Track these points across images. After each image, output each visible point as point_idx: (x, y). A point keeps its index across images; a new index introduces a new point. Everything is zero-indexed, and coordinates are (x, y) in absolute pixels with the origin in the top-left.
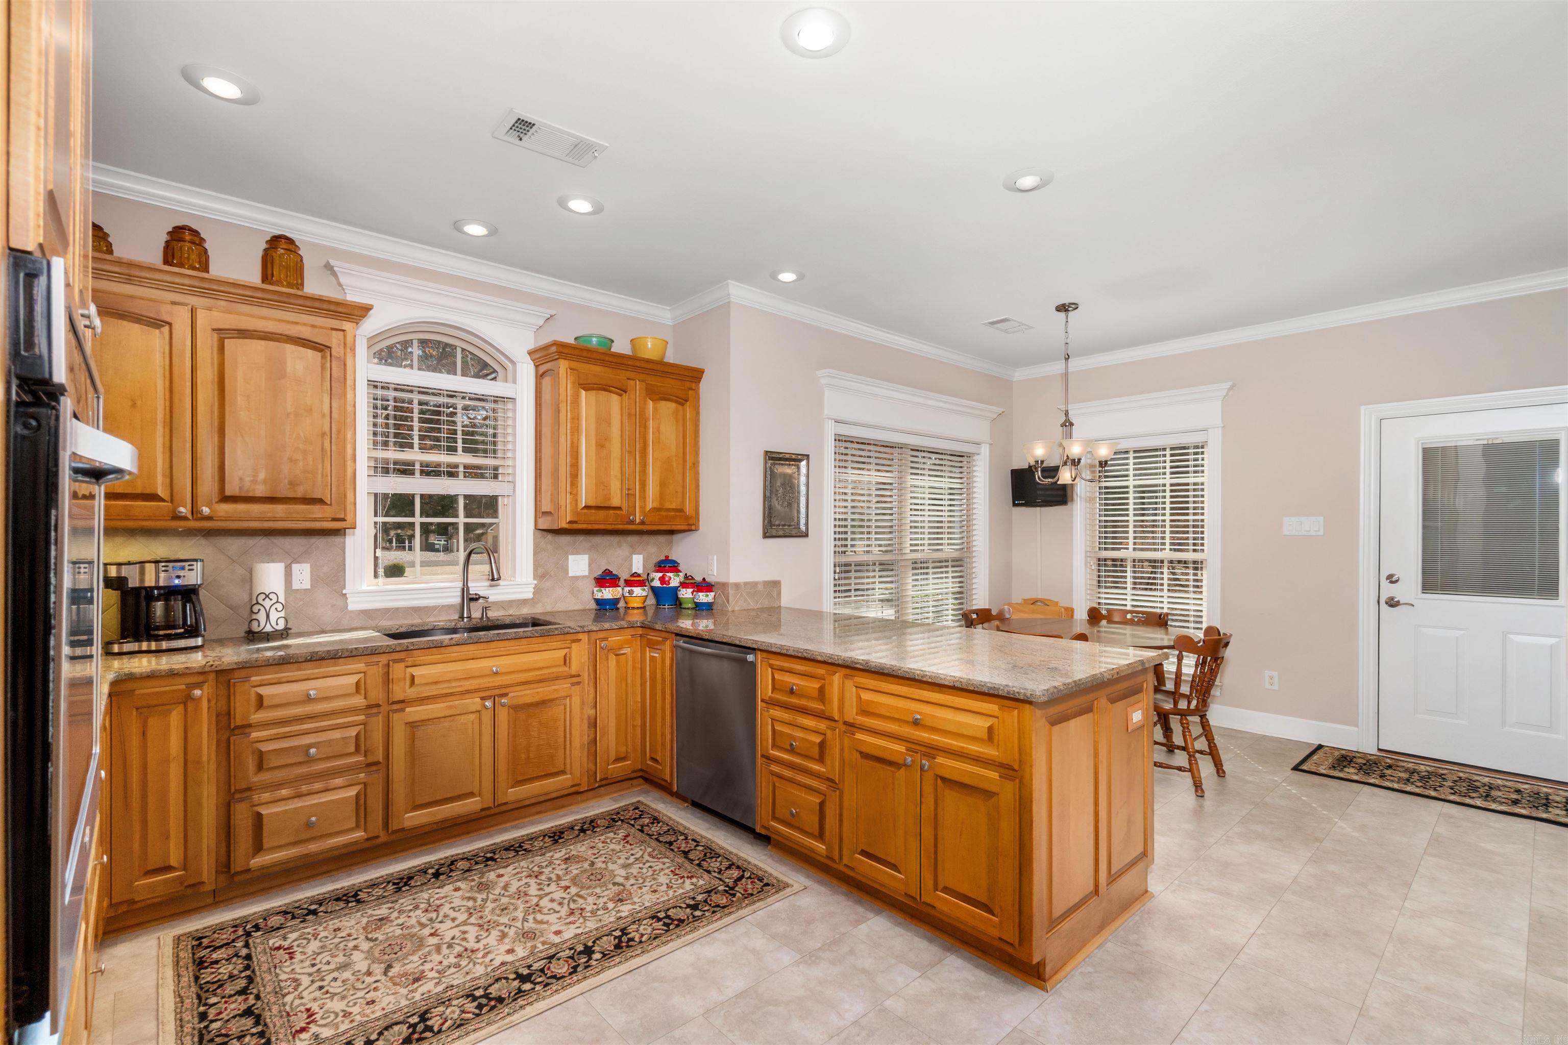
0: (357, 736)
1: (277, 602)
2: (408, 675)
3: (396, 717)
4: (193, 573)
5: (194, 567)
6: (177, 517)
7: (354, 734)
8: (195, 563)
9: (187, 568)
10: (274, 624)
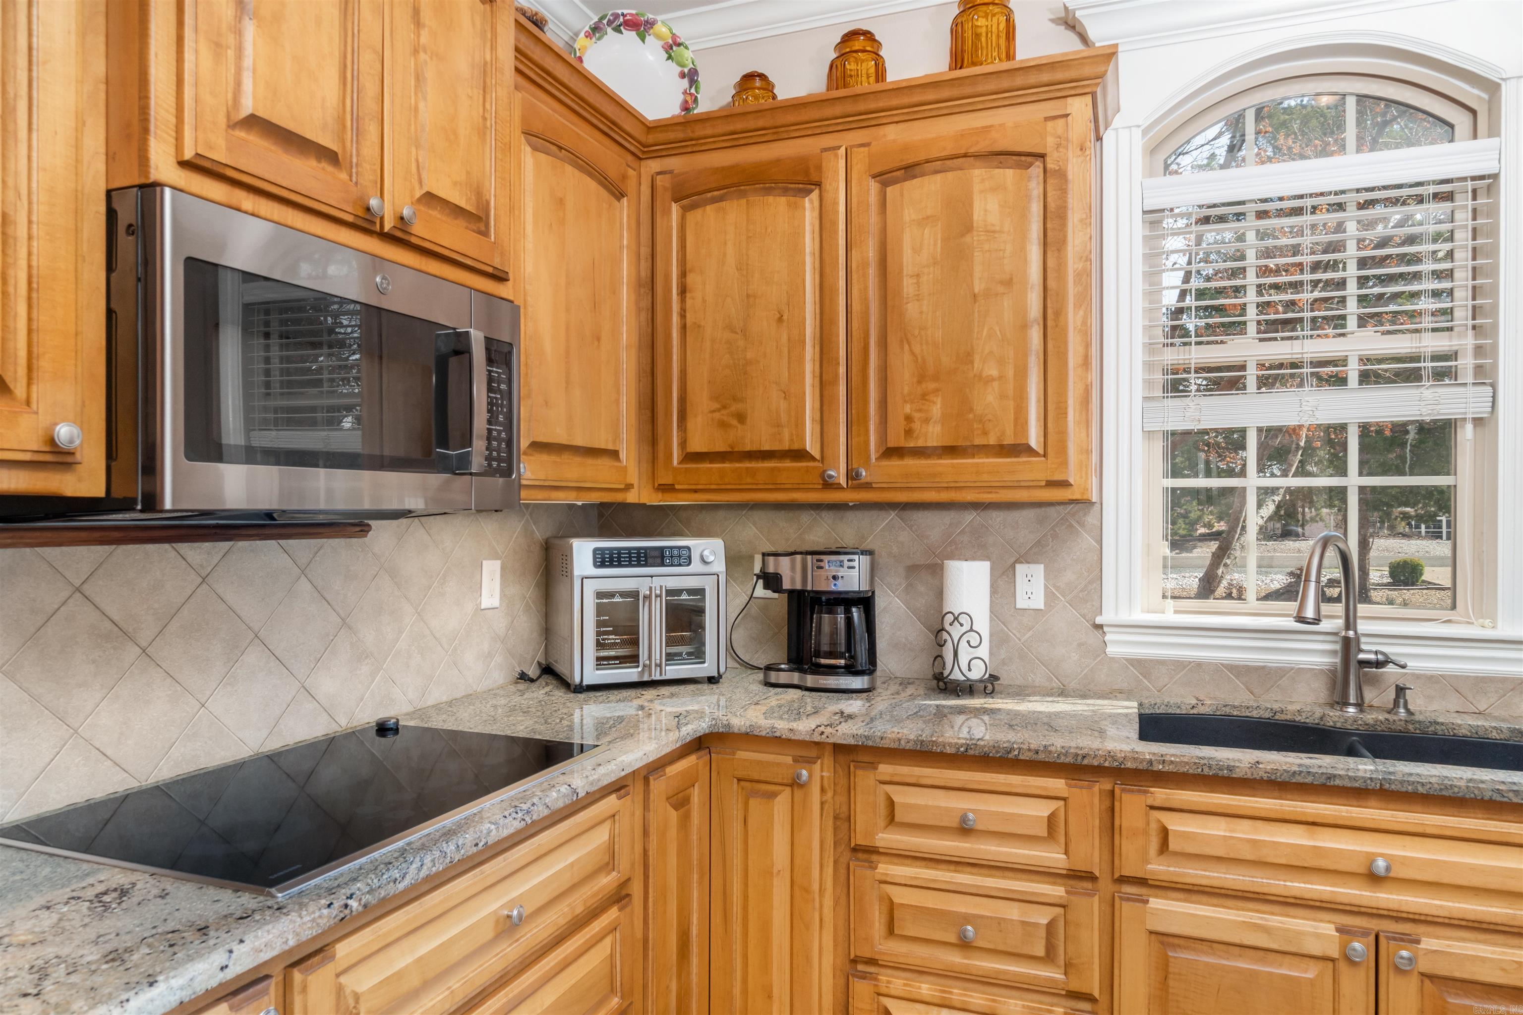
0: (1050, 927)
1: (971, 630)
2: (1154, 826)
3: (1126, 910)
4: (855, 573)
5: (856, 564)
6: (828, 485)
7: (1044, 921)
8: (856, 557)
9: (846, 564)
10: (964, 667)
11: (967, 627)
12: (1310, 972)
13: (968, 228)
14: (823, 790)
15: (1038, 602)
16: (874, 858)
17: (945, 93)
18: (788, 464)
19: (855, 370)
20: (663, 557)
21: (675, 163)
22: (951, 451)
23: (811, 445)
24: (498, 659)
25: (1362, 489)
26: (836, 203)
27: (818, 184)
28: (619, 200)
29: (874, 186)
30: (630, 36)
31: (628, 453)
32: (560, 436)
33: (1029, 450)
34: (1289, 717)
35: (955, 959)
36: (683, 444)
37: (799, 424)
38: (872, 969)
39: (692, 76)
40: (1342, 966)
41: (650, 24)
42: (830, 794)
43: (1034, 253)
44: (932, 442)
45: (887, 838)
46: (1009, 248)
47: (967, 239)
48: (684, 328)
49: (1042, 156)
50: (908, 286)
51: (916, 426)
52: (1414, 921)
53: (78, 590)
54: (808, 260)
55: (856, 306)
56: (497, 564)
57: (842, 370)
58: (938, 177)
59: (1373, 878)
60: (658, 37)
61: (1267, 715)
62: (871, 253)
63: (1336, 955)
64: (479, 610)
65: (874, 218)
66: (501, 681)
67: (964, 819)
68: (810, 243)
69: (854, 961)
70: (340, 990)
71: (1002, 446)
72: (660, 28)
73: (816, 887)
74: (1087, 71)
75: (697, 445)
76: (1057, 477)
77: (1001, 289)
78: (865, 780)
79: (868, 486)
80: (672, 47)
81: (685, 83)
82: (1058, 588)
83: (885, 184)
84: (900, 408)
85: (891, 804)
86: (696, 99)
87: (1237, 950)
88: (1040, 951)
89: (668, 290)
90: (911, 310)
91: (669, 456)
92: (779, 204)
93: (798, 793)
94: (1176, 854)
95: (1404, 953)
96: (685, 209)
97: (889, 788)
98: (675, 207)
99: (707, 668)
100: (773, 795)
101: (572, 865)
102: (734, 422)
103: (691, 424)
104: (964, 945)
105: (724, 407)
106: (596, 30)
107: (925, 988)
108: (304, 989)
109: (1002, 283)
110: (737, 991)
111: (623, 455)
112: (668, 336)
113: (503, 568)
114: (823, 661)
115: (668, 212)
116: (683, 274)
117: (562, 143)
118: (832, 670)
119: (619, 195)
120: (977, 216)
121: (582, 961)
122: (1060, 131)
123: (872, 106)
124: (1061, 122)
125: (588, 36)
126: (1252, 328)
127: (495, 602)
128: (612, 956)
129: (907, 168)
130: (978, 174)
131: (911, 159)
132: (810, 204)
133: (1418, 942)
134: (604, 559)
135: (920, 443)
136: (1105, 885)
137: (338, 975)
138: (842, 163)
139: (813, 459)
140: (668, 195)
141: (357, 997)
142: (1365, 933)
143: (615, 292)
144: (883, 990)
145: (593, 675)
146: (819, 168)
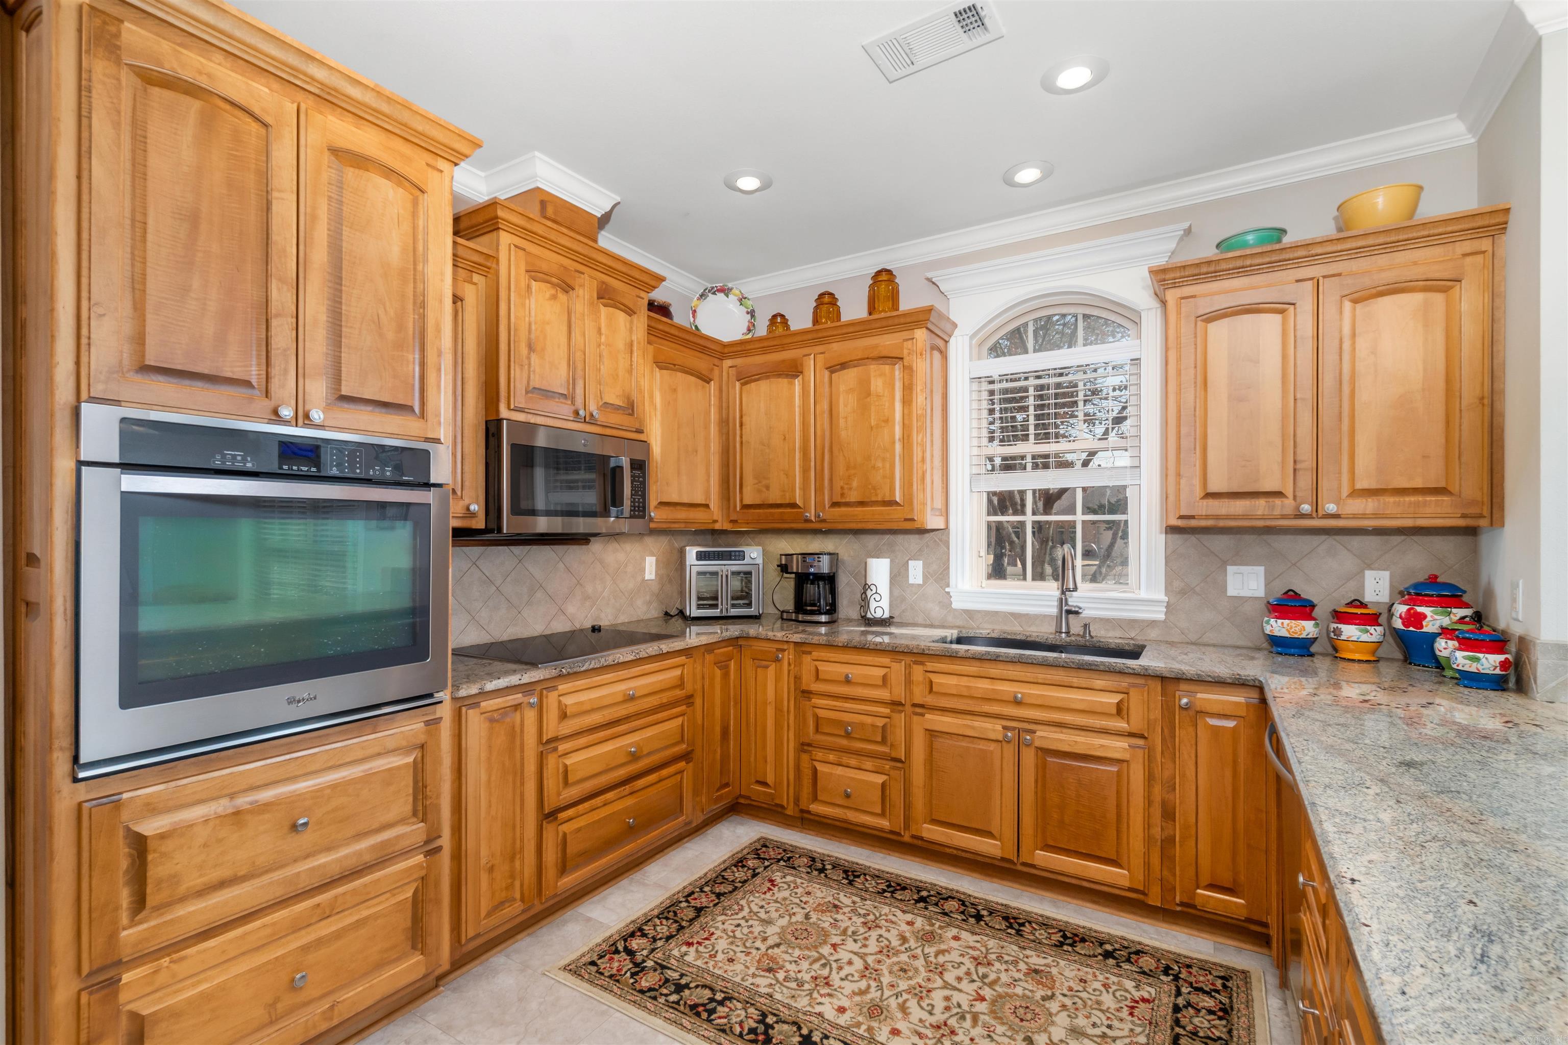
11: (874, 591)
12: (992, 747)
13: (869, 394)
14: (789, 664)
15: (920, 581)
16: (812, 696)
17: (857, 328)
18: (789, 510)
19: (818, 464)
20: (731, 556)
21: (739, 361)
22: (862, 504)
23: (799, 502)
24: (655, 604)
25: (1083, 521)
26: (810, 382)
27: (802, 372)
28: (708, 383)
29: (827, 373)
30: (721, 296)
31: (714, 504)
32: (675, 498)
33: (897, 503)
34: (1033, 639)
35: (844, 742)
36: (741, 500)
37: (794, 490)
38: (810, 749)
39: (752, 313)
40: (1004, 743)
41: (730, 290)
42: (792, 666)
43: (898, 406)
44: (853, 500)
45: (816, 687)
46: (887, 404)
47: (868, 399)
48: (741, 443)
49: (902, 358)
50: (842, 422)
51: (846, 491)
52: (1036, 723)
53: (474, 563)
54: (797, 409)
55: (819, 433)
56: (653, 559)
57: (813, 464)
58: (855, 369)
59: (1017, 702)
60: (735, 295)
61: (1024, 638)
62: (825, 405)
63: (1001, 739)
64: (643, 580)
65: (827, 389)
66: (656, 616)
67: (847, 676)
68: (797, 401)
69: (803, 744)
70: (560, 702)
71: (884, 501)
72: (735, 291)
73: (785, 709)
74: (921, 317)
75: (748, 500)
76: (909, 517)
77: (883, 424)
78: (807, 659)
79: (824, 521)
80: (742, 300)
81: (749, 316)
82: (929, 573)
83: (832, 372)
84: (838, 484)
85: (817, 670)
86: (754, 325)
87: (961, 738)
88: (879, 739)
89: (735, 425)
90: (843, 434)
91: (735, 507)
92: (784, 382)
93: (778, 664)
94: (936, 693)
95: (1028, 737)
96: (743, 385)
97: (817, 663)
98: (738, 384)
99: (752, 611)
100: (767, 667)
101: (661, 681)
102: (764, 490)
103: (744, 490)
104: (848, 735)
105: (760, 482)
106: (703, 296)
107: (832, 757)
108: (547, 697)
109: (884, 421)
110: (752, 759)
111: (712, 506)
112: (735, 447)
113: (657, 561)
114: (809, 608)
115: (734, 387)
116: (741, 417)
117: (675, 363)
118: (812, 613)
119: (708, 381)
120: (873, 388)
121: (667, 723)
122: (910, 346)
123: (825, 334)
124: (910, 342)
125: (698, 299)
126: (1032, 437)
127: (653, 577)
128: (682, 725)
129: (841, 364)
130: (873, 368)
131: (843, 360)
132: (797, 382)
133: (1035, 732)
134: (701, 556)
135: (847, 500)
136: (908, 708)
137: (559, 696)
138: (812, 362)
139: (800, 507)
140: (735, 378)
141: (566, 706)
142: (1014, 729)
143: (707, 427)
144: (814, 758)
145: (695, 613)
146: (802, 365)
